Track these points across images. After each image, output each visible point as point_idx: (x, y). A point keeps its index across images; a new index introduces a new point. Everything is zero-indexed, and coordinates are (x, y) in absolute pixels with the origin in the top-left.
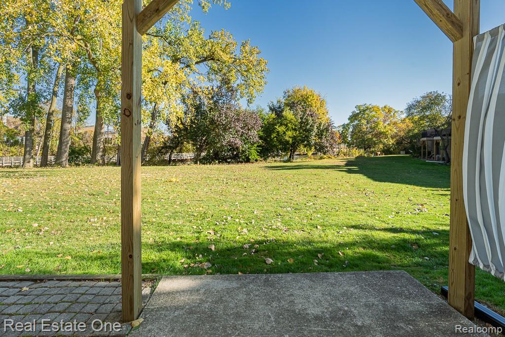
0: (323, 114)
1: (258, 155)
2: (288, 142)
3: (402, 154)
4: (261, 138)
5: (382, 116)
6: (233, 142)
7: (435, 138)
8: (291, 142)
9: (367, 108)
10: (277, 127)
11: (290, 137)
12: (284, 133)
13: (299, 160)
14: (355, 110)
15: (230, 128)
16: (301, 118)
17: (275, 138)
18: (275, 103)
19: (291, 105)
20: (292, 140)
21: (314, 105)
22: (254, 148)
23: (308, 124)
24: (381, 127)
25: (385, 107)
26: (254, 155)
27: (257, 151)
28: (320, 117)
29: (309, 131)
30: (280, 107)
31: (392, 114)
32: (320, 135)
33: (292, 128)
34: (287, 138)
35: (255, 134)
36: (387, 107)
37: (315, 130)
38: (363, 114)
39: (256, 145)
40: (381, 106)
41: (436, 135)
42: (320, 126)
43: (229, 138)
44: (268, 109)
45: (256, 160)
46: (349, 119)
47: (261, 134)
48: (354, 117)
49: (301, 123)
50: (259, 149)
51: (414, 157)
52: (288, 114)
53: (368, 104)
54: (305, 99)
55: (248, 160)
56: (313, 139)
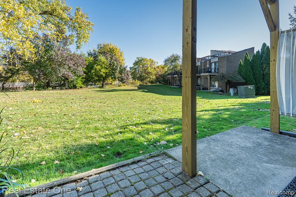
0: (122, 60)
1: (82, 84)
2: (102, 76)
3: (158, 84)
4: (85, 72)
5: (149, 63)
6: (67, 74)
7: (175, 76)
8: (104, 76)
9: (143, 59)
10: (95, 66)
11: (104, 73)
12: (100, 70)
13: (107, 87)
14: (137, 59)
15: (64, 65)
16: (110, 62)
17: (94, 73)
18: (92, 51)
19: (104, 53)
20: (105, 75)
21: (117, 54)
22: (80, 79)
23: (114, 65)
24: (149, 70)
25: (150, 59)
26: (79, 83)
27: (82, 81)
28: (120, 62)
29: (115, 70)
30: (95, 54)
31: (153, 63)
32: (121, 72)
33: (105, 67)
34: (102, 73)
35: (81, 70)
36: (151, 59)
37: (119, 69)
38: (140, 62)
39: (81, 77)
40: (149, 59)
41: (175, 74)
42: (121, 67)
43: (63, 71)
44: (87, 55)
45: (81, 87)
46: (133, 64)
47: (85, 70)
48: (136, 63)
49: (110, 64)
50: (83, 80)
51: (165, 85)
52: (102, 58)
53: (143, 57)
54: (112, 51)
55: (75, 87)
56: (117, 74)
